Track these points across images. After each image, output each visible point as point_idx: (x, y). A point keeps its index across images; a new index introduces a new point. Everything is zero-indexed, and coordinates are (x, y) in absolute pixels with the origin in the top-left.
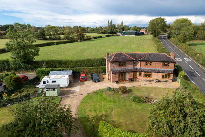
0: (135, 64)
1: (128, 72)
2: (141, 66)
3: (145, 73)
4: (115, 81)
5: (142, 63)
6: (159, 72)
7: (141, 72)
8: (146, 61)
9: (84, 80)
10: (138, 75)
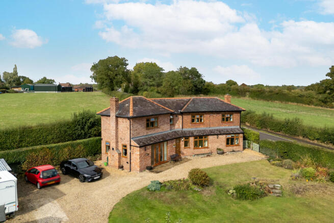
0: (172, 122)
1: (167, 141)
2: (184, 126)
3: (196, 140)
4: (145, 167)
5: (186, 117)
6: (221, 134)
7: (188, 138)
8: (193, 113)
9: (54, 182)
10: (183, 146)
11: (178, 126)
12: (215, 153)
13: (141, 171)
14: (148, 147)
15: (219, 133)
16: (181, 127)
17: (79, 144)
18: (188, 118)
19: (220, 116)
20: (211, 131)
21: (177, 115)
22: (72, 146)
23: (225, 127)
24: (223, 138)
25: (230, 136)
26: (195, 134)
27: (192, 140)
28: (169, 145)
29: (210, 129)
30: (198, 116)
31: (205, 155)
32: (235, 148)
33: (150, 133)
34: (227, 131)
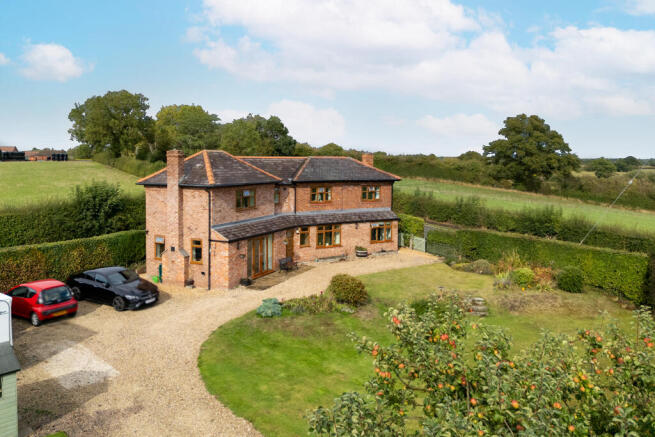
0: (278, 200)
1: (273, 233)
2: (299, 206)
3: (320, 232)
4: (238, 280)
5: (300, 191)
6: (362, 222)
7: (306, 229)
8: (313, 184)
9: (64, 312)
10: (298, 243)
11: (288, 208)
12: (352, 255)
13: (231, 287)
14: (243, 242)
15: (358, 220)
16: (293, 209)
17: (99, 243)
18: (304, 193)
19: (358, 190)
20: (345, 216)
21: (285, 186)
22: (87, 246)
23: (368, 209)
24: (366, 228)
25: (377, 225)
26: (318, 221)
27: (313, 231)
28: (276, 241)
29: (343, 212)
30: (321, 190)
31: (337, 259)
32: (385, 246)
33: (242, 218)
34: (372, 216)
